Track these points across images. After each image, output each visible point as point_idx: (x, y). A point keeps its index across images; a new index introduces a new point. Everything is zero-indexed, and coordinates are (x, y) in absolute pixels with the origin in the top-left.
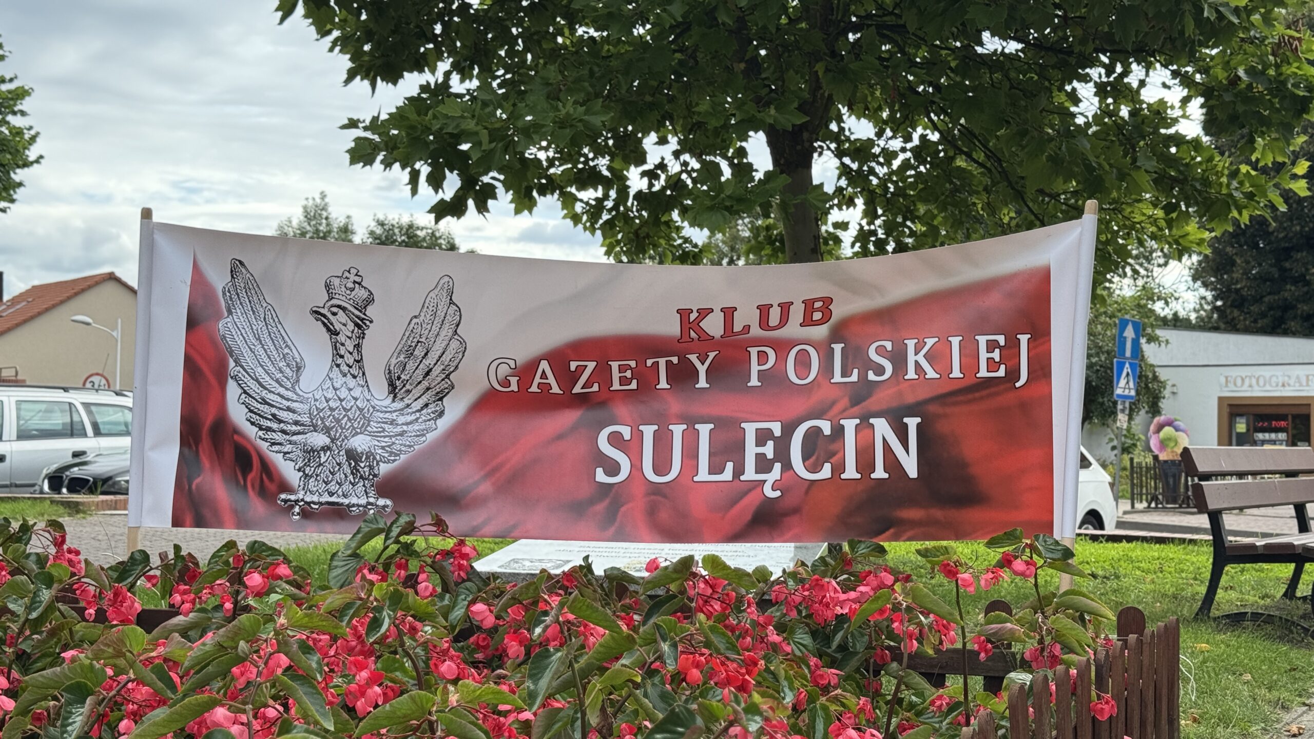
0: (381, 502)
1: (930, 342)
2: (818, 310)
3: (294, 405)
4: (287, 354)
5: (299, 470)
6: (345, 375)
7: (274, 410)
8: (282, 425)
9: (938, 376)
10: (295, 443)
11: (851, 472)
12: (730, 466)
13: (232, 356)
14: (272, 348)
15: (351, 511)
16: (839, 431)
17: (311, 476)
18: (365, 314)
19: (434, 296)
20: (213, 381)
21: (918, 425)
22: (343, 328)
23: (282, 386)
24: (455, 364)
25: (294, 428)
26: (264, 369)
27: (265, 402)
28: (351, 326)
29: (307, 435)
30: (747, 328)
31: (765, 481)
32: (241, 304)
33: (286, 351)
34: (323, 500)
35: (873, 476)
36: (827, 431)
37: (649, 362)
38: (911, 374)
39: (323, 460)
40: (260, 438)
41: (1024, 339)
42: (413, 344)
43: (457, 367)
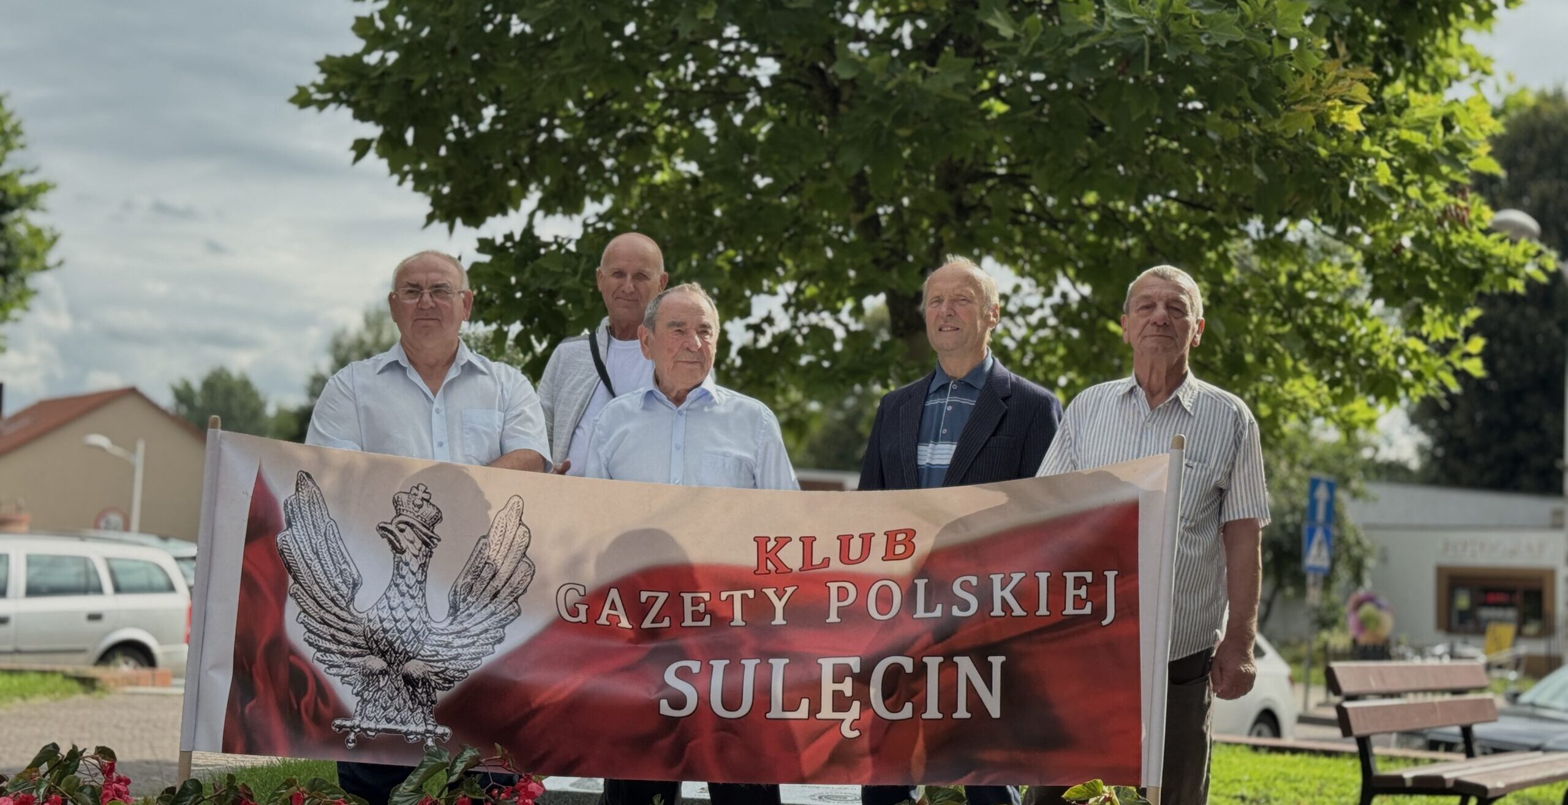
0: (440, 730)
1: (1017, 577)
2: (900, 543)
3: (350, 627)
4: (345, 570)
5: (357, 694)
6: (403, 595)
7: (332, 631)
8: (341, 646)
9: (1025, 614)
10: (354, 666)
11: (932, 712)
12: (805, 703)
13: (290, 572)
14: (330, 563)
15: (408, 739)
16: (921, 669)
17: (369, 702)
18: (432, 532)
19: (503, 516)
20: (271, 599)
21: (1003, 664)
22: (410, 545)
23: (337, 605)
24: (523, 587)
25: (353, 650)
26: (319, 586)
27: (324, 622)
28: (418, 544)
29: (365, 658)
30: (826, 562)
31: (843, 720)
32: (302, 517)
33: (344, 566)
34: (380, 726)
35: (955, 716)
36: (909, 669)
37: (724, 595)
38: (997, 611)
39: (382, 684)
40: (318, 659)
41: (1111, 575)
42: (481, 565)
43: (525, 590)
